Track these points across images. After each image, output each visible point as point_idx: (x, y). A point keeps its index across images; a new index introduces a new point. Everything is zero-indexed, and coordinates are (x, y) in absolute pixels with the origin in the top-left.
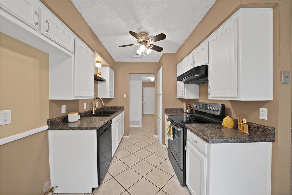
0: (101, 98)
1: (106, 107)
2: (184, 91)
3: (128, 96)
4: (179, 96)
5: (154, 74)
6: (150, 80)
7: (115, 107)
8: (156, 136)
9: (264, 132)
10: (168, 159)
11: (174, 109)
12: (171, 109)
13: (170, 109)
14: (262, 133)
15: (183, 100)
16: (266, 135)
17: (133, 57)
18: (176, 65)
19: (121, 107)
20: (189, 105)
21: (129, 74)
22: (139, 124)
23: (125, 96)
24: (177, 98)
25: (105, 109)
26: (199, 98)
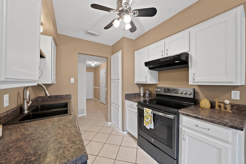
0: (43, 84)
1: (40, 97)
2: (147, 76)
3: (76, 81)
4: (136, 81)
5: (107, 58)
6: (91, 65)
7: (57, 95)
8: (109, 123)
9: (239, 109)
10: (139, 147)
11: (133, 94)
12: (131, 94)
13: (129, 94)
14: (236, 110)
15: (140, 85)
16: (242, 111)
17: (88, 33)
18: (135, 51)
19: (67, 95)
20: (148, 89)
21: (79, 53)
22: (83, 113)
23: (72, 80)
24: (135, 83)
25: (40, 99)
26: (158, 83)
